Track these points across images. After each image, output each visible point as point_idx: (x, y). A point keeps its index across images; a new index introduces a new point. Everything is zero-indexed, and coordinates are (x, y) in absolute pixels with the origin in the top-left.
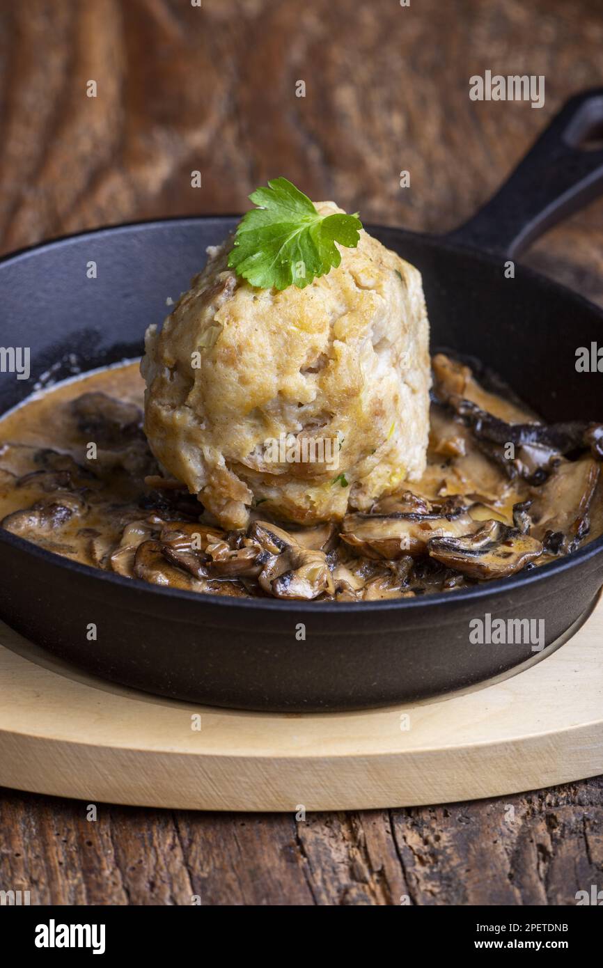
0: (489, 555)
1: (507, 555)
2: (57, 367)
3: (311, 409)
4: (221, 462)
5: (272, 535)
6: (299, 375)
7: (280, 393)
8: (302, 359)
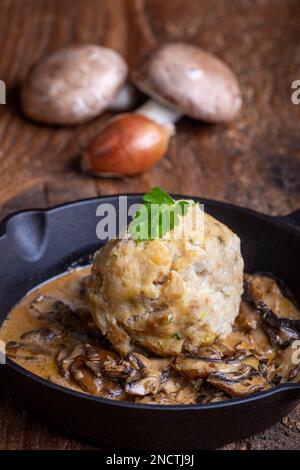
0: (239, 384)
1: (248, 385)
2: (81, 260)
3: (157, 302)
4: (114, 322)
5: (138, 360)
6: (153, 285)
7: (142, 292)
8: (155, 277)
